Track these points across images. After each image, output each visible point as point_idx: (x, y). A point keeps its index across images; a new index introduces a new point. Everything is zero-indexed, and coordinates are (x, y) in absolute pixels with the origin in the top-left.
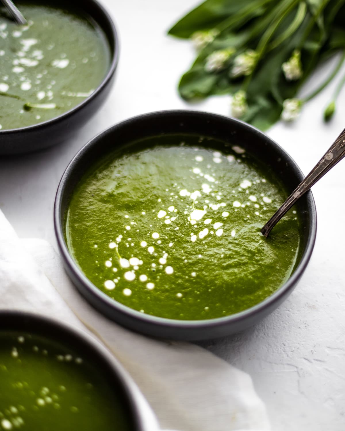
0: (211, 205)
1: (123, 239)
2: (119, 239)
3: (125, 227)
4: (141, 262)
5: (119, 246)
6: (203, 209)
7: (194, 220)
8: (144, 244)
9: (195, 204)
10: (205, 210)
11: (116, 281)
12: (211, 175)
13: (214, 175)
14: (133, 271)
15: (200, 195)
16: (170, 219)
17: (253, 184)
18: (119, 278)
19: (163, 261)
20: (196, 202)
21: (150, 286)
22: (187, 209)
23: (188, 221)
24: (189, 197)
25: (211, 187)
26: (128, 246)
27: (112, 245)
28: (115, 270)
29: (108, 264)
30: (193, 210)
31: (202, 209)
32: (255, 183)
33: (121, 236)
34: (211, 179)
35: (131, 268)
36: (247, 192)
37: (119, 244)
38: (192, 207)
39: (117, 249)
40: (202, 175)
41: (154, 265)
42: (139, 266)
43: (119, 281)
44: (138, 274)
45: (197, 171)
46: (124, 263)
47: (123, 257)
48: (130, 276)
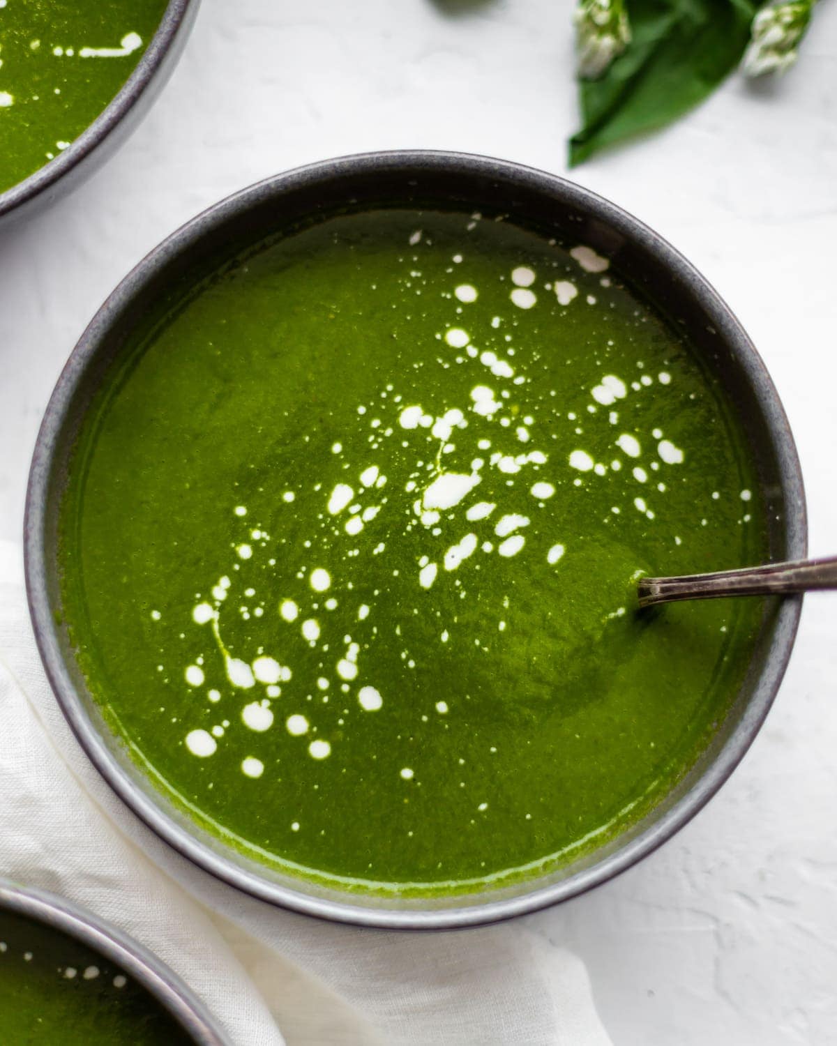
0: (496, 458)
1: (230, 591)
2: (221, 590)
3: (237, 549)
4: (286, 674)
5: (221, 616)
6: (469, 471)
7: (434, 509)
8: (289, 610)
9: (444, 455)
10: (475, 473)
11: (218, 731)
12: (502, 355)
13: (511, 352)
14: (266, 703)
15: (464, 424)
16: (361, 516)
17: (631, 391)
18: (226, 723)
19: (347, 669)
20: (450, 448)
21: (320, 750)
22: (417, 474)
23: (413, 516)
24: (428, 431)
25: (498, 398)
26: (246, 616)
27: (203, 614)
28: (214, 696)
29: (194, 676)
30: (436, 476)
31: (466, 469)
32: (636, 386)
33: (225, 582)
34: (502, 369)
35: (259, 691)
36: (614, 418)
37: (221, 609)
38: (435, 466)
39: (216, 627)
40: (473, 352)
41: (323, 684)
42: (280, 684)
43: (227, 730)
44: (281, 710)
45: (457, 337)
46: (238, 673)
47: (234, 654)
48: (257, 717)
